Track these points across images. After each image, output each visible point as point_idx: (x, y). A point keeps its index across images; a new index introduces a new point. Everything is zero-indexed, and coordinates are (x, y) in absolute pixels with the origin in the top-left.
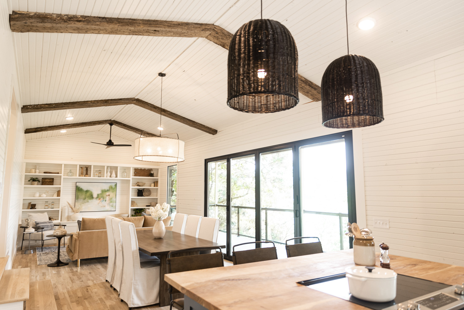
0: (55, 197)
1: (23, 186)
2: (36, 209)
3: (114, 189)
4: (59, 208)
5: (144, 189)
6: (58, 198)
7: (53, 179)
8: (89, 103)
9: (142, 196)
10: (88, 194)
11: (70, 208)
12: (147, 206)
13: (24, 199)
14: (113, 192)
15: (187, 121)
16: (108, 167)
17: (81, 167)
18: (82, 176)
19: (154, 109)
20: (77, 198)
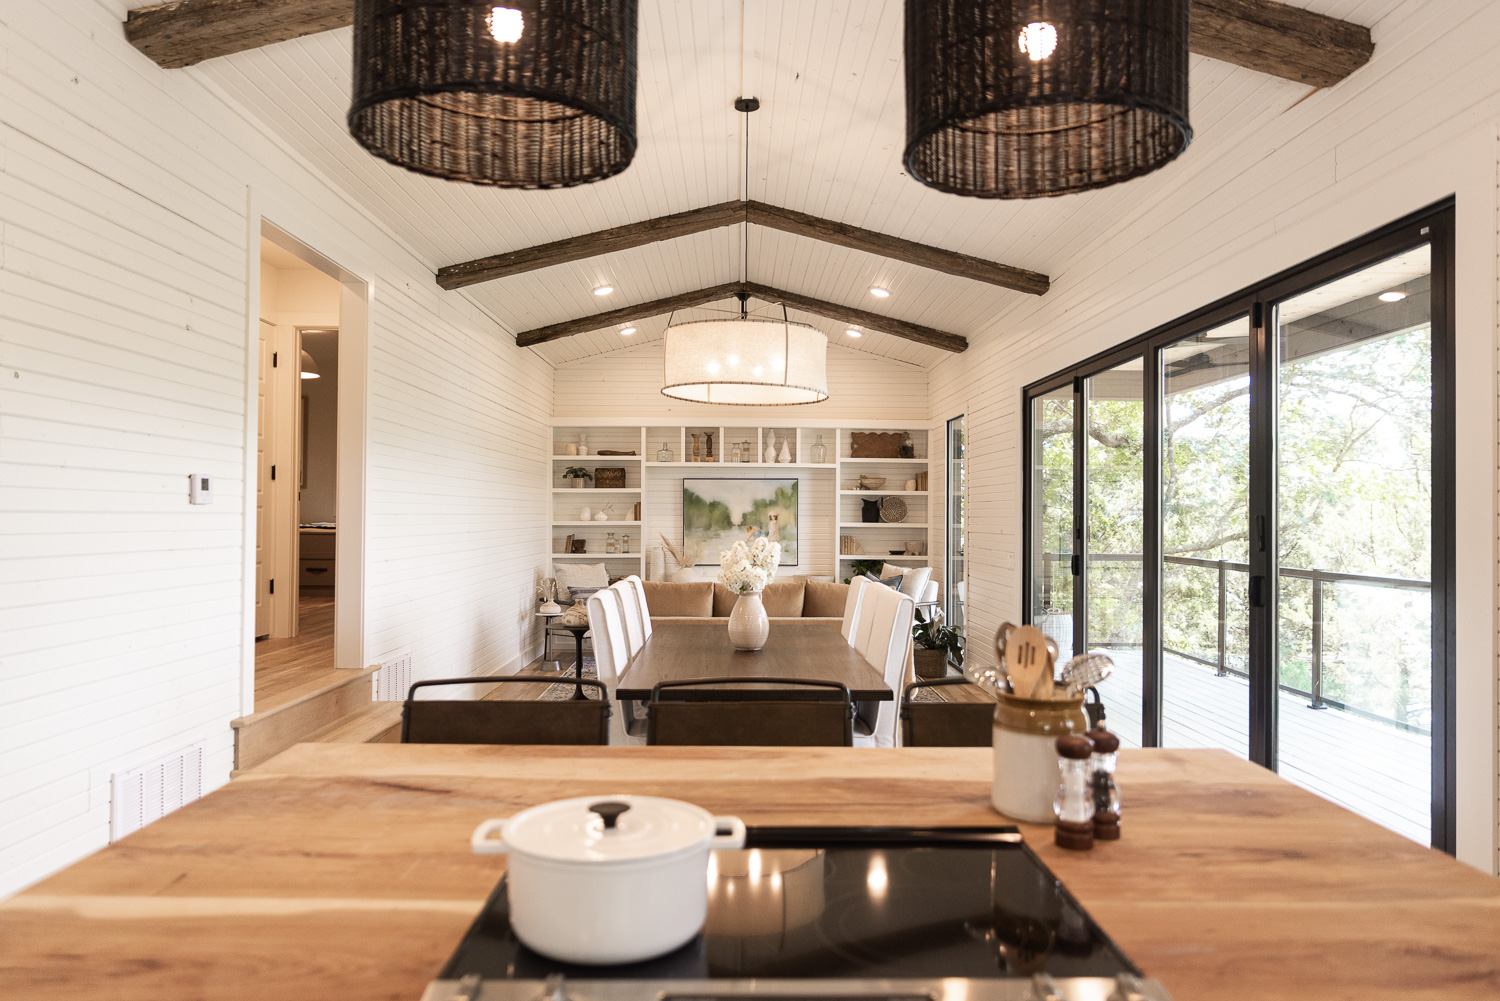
0: (630, 521)
1: (550, 489)
2: (585, 552)
3: (790, 498)
4: (639, 552)
5: (882, 497)
6: (637, 523)
7: (623, 470)
8: (605, 236)
9: (877, 521)
10: (717, 513)
11: (669, 554)
12: (893, 553)
13: (554, 526)
14: (787, 507)
15: (928, 254)
16: (766, 431)
17: (692, 433)
18: (696, 460)
19: (809, 228)
20: (687, 524)
